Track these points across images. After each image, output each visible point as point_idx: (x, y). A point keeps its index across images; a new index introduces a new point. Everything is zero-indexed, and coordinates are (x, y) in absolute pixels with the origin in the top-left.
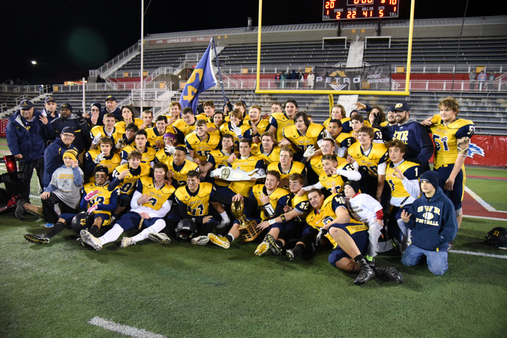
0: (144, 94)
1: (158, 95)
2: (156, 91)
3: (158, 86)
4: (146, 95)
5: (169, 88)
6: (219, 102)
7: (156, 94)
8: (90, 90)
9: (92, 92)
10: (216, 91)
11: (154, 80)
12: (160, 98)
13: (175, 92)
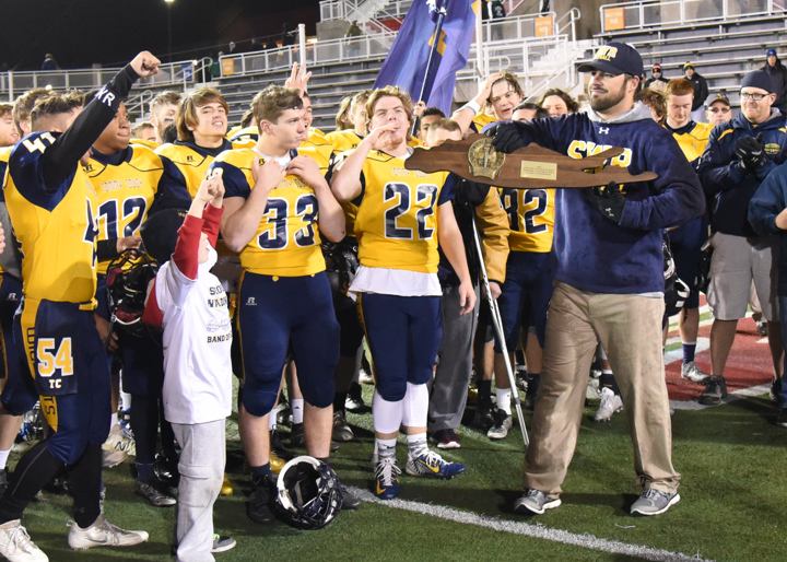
0: (487, 58)
1: (532, 58)
2: (525, 46)
3: (530, 30)
4: (493, 63)
5: (569, 30)
6: (741, 64)
7: (525, 54)
8: (324, 62)
9: (328, 68)
10: (727, 27)
11: (516, 12)
12: (541, 67)
13: (586, 44)
